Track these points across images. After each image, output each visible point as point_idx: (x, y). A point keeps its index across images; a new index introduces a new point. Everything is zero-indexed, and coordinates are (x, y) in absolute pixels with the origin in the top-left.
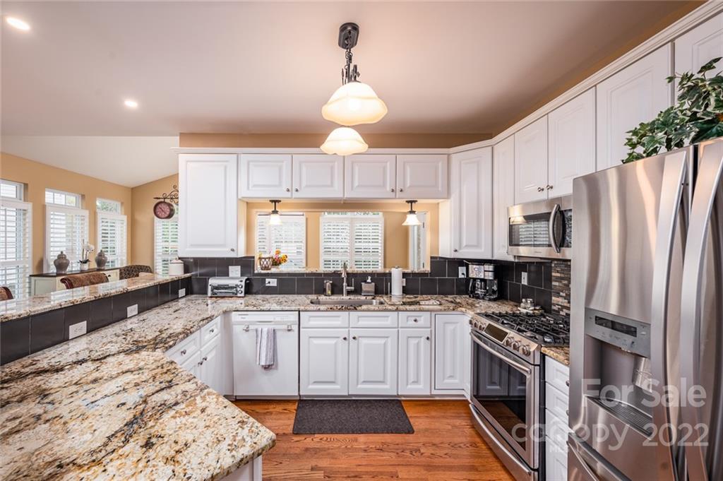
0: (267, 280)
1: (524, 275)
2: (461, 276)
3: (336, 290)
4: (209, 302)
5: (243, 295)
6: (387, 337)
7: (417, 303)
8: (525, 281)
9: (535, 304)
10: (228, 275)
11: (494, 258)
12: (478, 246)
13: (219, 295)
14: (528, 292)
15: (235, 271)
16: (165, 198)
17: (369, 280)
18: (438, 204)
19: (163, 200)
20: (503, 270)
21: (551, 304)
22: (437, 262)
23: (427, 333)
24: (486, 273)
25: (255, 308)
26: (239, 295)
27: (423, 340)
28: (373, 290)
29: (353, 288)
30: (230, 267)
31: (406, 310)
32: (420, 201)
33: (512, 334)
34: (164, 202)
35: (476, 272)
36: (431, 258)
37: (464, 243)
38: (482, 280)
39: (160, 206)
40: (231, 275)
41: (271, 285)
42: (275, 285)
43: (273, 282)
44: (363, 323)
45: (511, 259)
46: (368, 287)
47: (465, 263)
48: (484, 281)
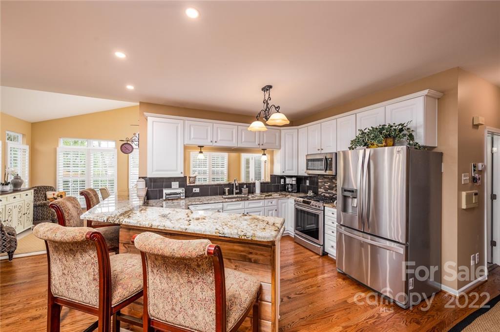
0: (194, 189)
1: (308, 181)
2: (282, 183)
3: (231, 192)
4: (164, 203)
5: (184, 198)
6: (260, 211)
7: (271, 195)
8: (308, 184)
9: (313, 192)
10: (171, 187)
11: (299, 175)
12: (292, 170)
13: (169, 198)
14: (309, 188)
15: (175, 185)
16: (127, 141)
17: (245, 187)
18: (273, 151)
19: (126, 142)
20: (300, 179)
21: (318, 192)
22: (273, 177)
23: (275, 207)
24: (293, 181)
25: (201, 203)
26: (182, 198)
27: (274, 211)
28: (247, 192)
29: (238, 191)
30: (172, 183)
31: (268, 199)
32: (268, 150)
33: (313, 202)
34: (127, 143)
35: (288, 181)
36: (271, 175)
37: (287, 169)
38: (291, 184)
39: (125, 145)
40: (172, 187)
41: (196, 192)
42: (198, 191)
43: (197, 190)
44: (251, 206)
45: (306, 175)
46: (245, 190)
47: (284, 177)
48: (292, 185)
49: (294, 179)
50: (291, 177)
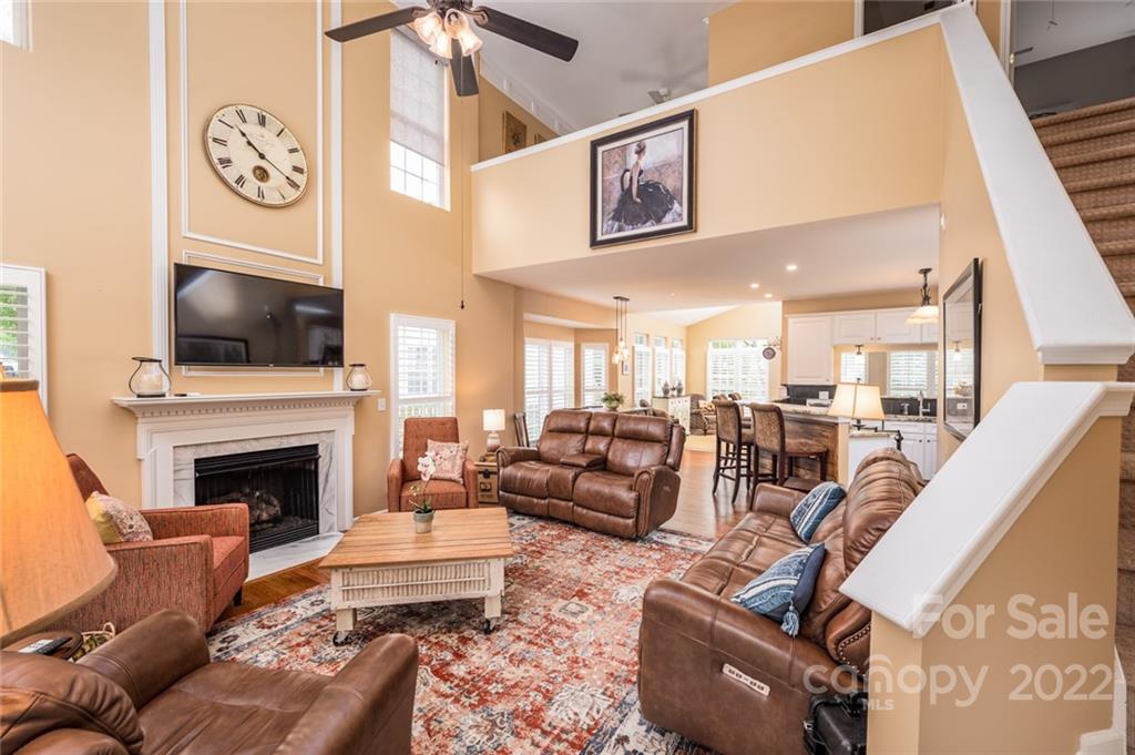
3: (913, 411)
15: (824, 395)
19: (768, 346)
30: (820, 392)
34: (770, 348)
40: (820, 398)
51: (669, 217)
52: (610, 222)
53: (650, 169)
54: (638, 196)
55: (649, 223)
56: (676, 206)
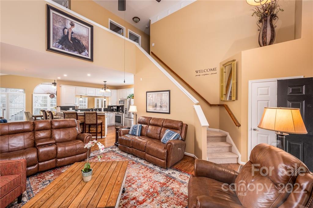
0: (78, 110)
1: (120, 108)
2: (112, 109)
17: (98, 110)
37: (113, 104)
40: (70, 110)
45: (120, 105)
47: (112, 106)
48: (115, 109)
49: (116, 107)
50: (115, 106)
51: (83, 53)
52: (57, 43)
53: (76, 34)
54: (71, 40)
55: (75, 52)
56: (86, 51)
